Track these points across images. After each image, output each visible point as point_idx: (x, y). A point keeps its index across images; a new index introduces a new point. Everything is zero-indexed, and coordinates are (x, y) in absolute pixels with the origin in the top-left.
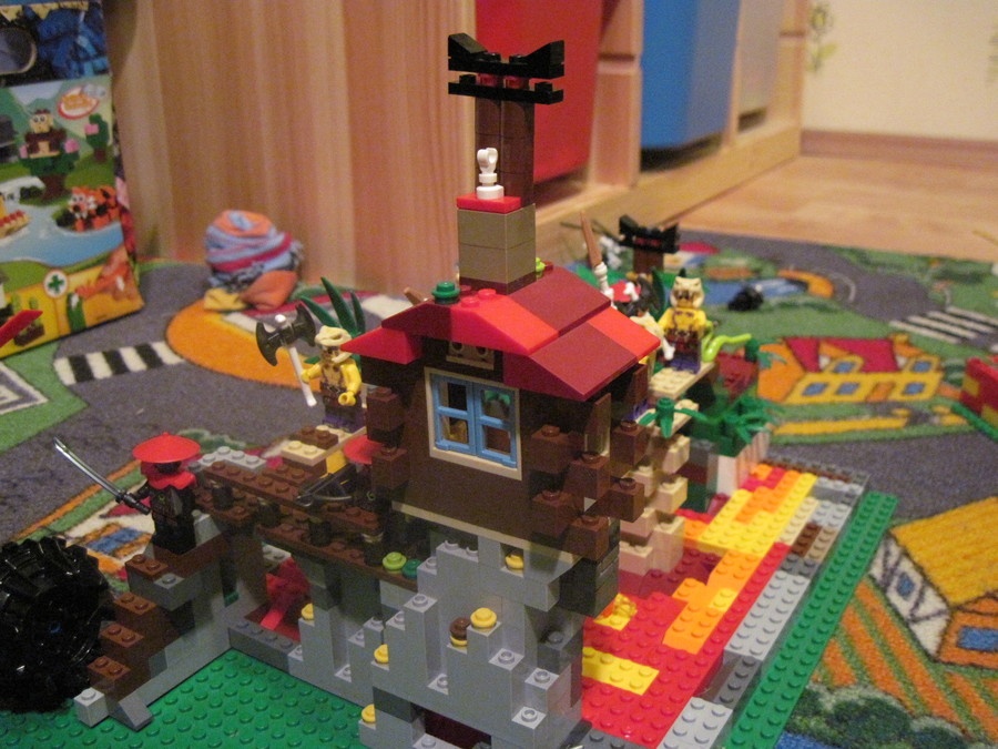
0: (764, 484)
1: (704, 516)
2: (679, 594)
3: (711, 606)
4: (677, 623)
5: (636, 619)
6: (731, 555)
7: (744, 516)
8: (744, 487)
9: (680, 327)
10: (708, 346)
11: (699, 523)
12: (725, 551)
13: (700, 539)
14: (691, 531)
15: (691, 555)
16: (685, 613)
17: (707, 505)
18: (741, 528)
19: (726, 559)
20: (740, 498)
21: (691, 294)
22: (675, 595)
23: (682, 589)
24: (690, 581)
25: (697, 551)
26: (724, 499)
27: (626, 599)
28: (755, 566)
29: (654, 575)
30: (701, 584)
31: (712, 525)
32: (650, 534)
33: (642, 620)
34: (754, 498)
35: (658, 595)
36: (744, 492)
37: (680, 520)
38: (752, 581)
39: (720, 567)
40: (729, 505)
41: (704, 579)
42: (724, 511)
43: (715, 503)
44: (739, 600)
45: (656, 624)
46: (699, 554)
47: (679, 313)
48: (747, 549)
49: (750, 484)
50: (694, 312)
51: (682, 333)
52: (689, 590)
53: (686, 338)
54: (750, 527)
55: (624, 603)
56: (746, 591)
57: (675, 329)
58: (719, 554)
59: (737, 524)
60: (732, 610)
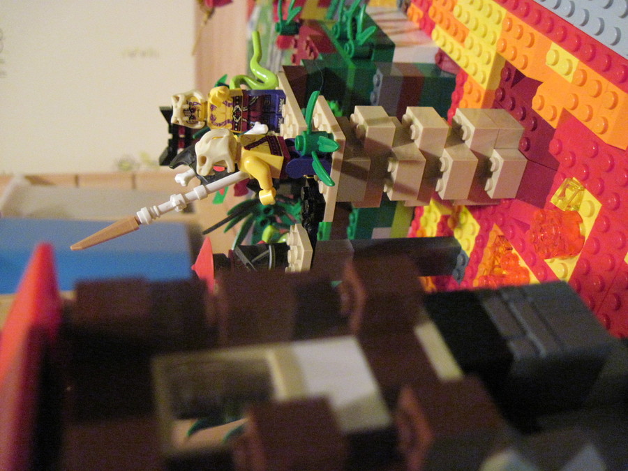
0: (427, 11)
1: (458, 80)
2: (553, 119)
3: (570, 79)
4: (595, 127)
5: (585, 180)
6: (503, 51)
7: (460, 33)
8: (430, 34)
9: (230, 116)
10: (260, 81)
11: (466, 87)
12: (498, 56)
13: (485, 86)
14: (475, 95)
15: (503, 98)
16: (581, 115)
17: (446, 76)
18: (473, 37)
19: (508, 56)
20: (441, 39)
21: (187, 107)
22: (554, 124)
23: (546, 115)
24: (536, 103)
25: (497, 91)
26: (441, 56)
27: (559, 192)
28: (517, 21)
29: (528, 146)
30: (540, 88)
31: (469, 71)
32: (475, 153)
33: (588, 174)
34: (441, 22)
35: (553, 147)
36: (434, 33)
37: (460, 116)
38: (537, 23)
39: (518, 64)
40: (447, 50)
41: (535, 84)
42: (454, 57)
43: (446, 66)
44: (562, 41)
45: (596, 154)
46: (502, 89)
47: (213, 118)
48: (496, 31)
49: (427, 26)
50: (210, 101)
51: (237, 114)
52: (547, 105)
53: (243, 109)
54: (471, 26)
55: (563, 194)
56: (549, 32)
57: (233, 123)
58: (502, 65)
59: (468, 42)
60: (575, 50)
